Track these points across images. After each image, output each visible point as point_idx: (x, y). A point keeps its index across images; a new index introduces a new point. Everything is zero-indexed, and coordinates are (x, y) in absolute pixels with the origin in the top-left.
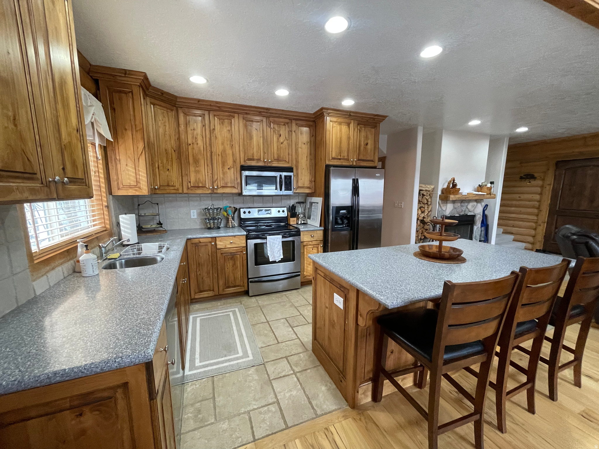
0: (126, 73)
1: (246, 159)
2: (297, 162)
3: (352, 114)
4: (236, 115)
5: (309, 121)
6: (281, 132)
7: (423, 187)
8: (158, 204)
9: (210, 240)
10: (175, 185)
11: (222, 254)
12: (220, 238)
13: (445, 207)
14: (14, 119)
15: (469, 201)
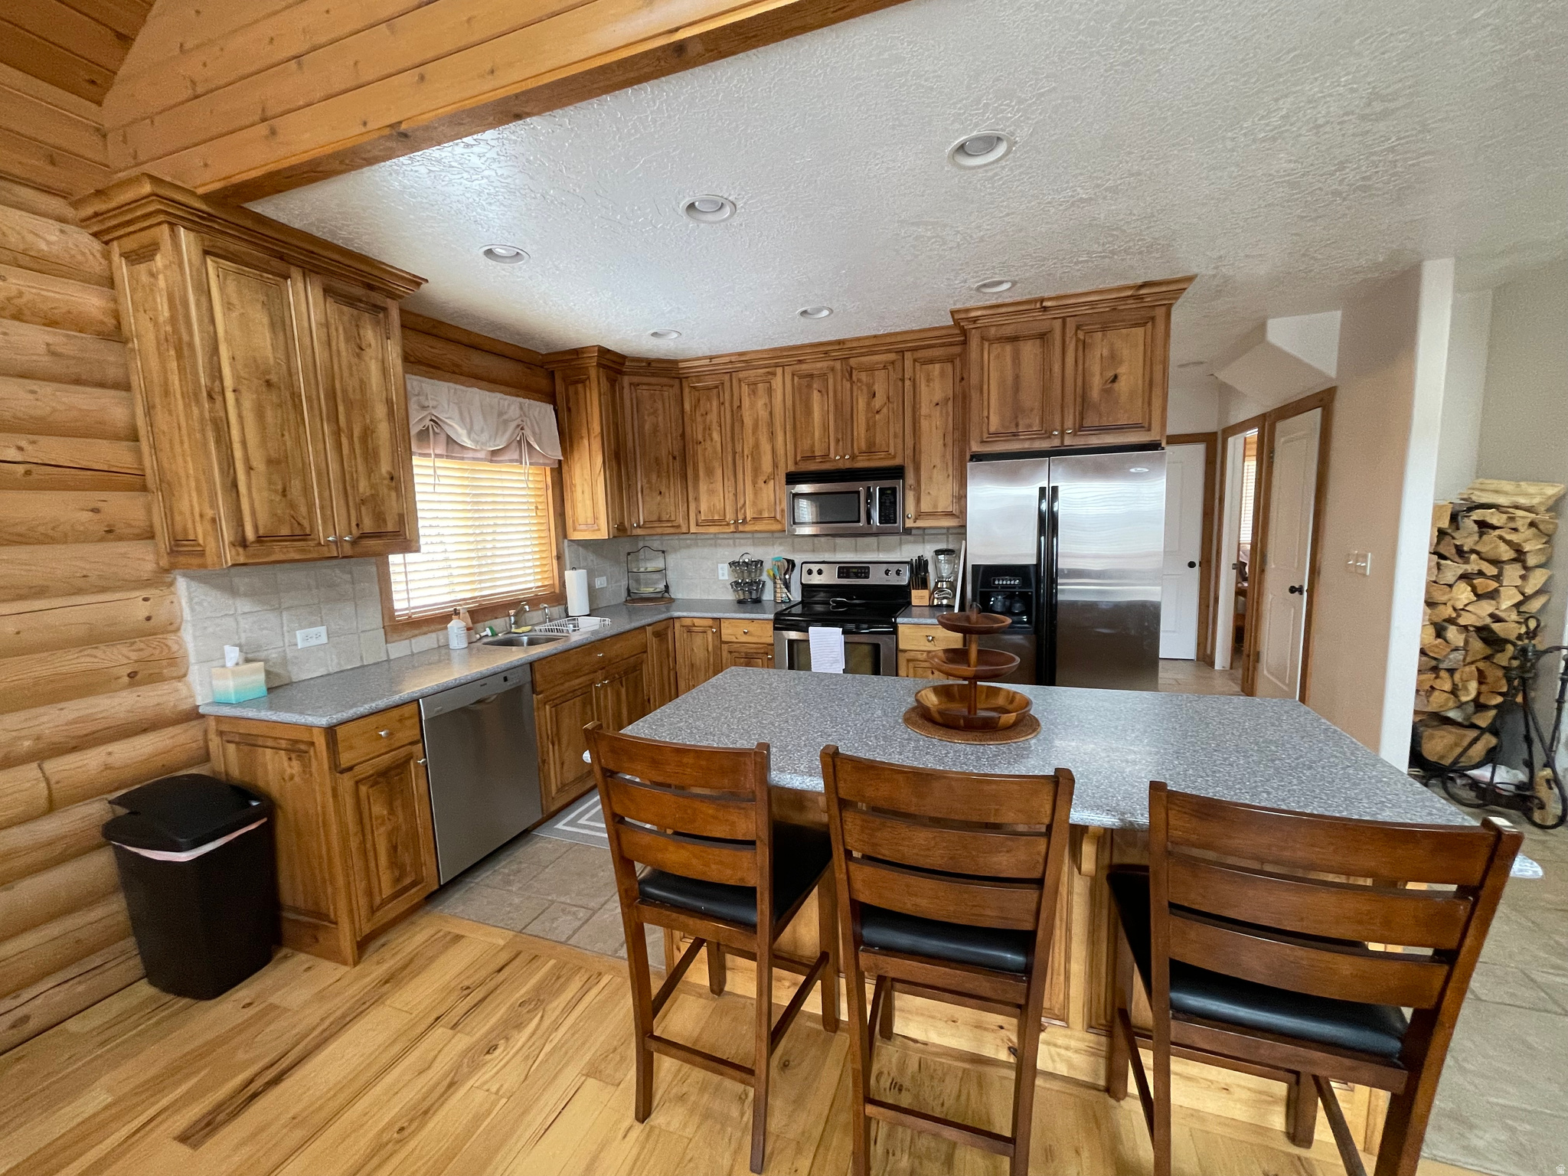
0: (577, 353)
1: (798, 458)
2: (916, 451)
4: (779, 370)
5: (951, 344)
6: (876, 387)
8: (663, 552)
9: (710, 623)
10: (673, 518)
11: (730, 652)
12: (727, 622)
14: (284, 490)
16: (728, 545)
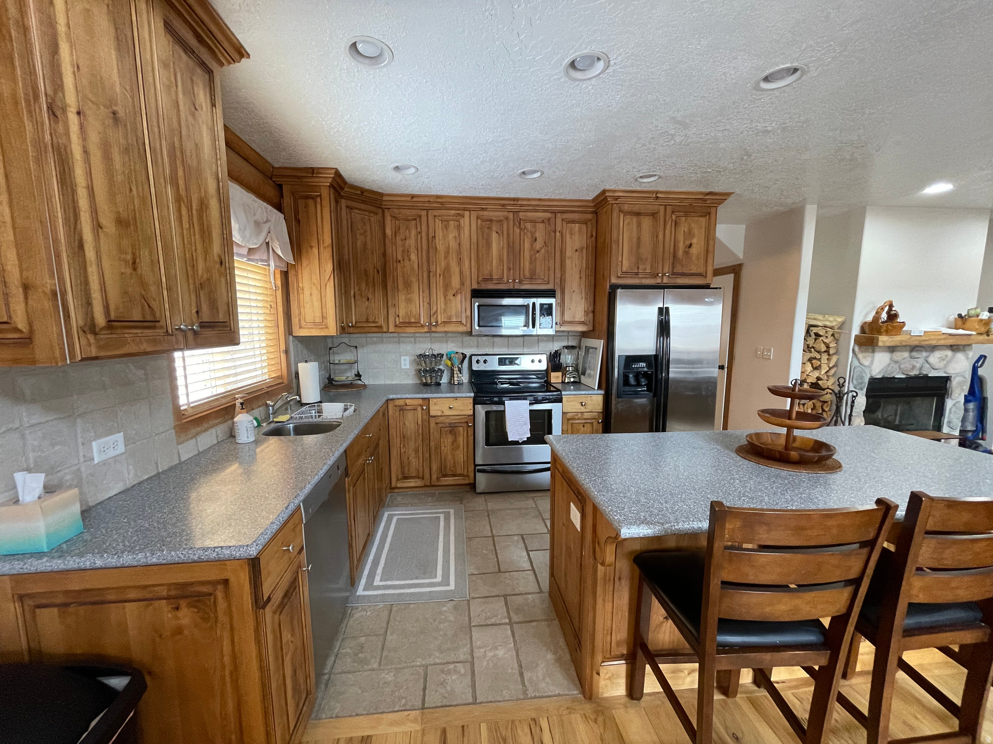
0: (313, 171)
1: (480, 279)
2: (563, 280)
3: (659, 195)
4: (467, 213)
5: (585, 212)
6: (537, 235)
7: (820, 320)
8: (356, 347)
9: (421, 402)
10: (377, 320)
11: (437, 423)
12: (435, 400)
13: (870, 359)
15: (933, 348)
16: (410, 342)
